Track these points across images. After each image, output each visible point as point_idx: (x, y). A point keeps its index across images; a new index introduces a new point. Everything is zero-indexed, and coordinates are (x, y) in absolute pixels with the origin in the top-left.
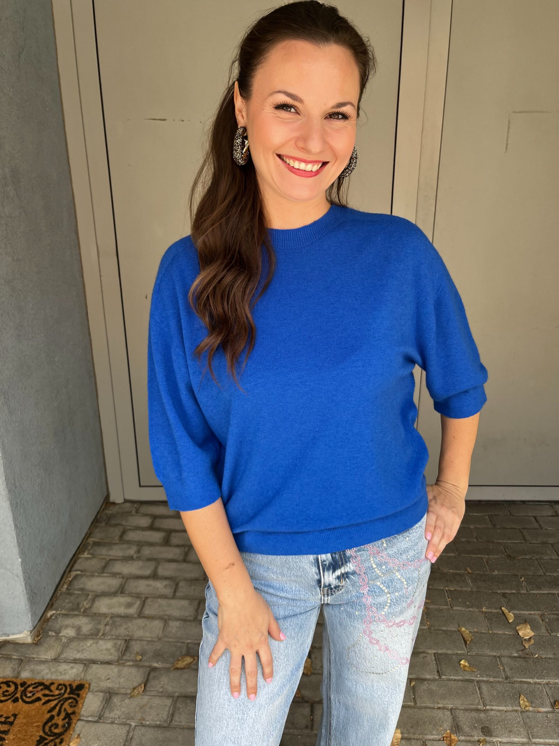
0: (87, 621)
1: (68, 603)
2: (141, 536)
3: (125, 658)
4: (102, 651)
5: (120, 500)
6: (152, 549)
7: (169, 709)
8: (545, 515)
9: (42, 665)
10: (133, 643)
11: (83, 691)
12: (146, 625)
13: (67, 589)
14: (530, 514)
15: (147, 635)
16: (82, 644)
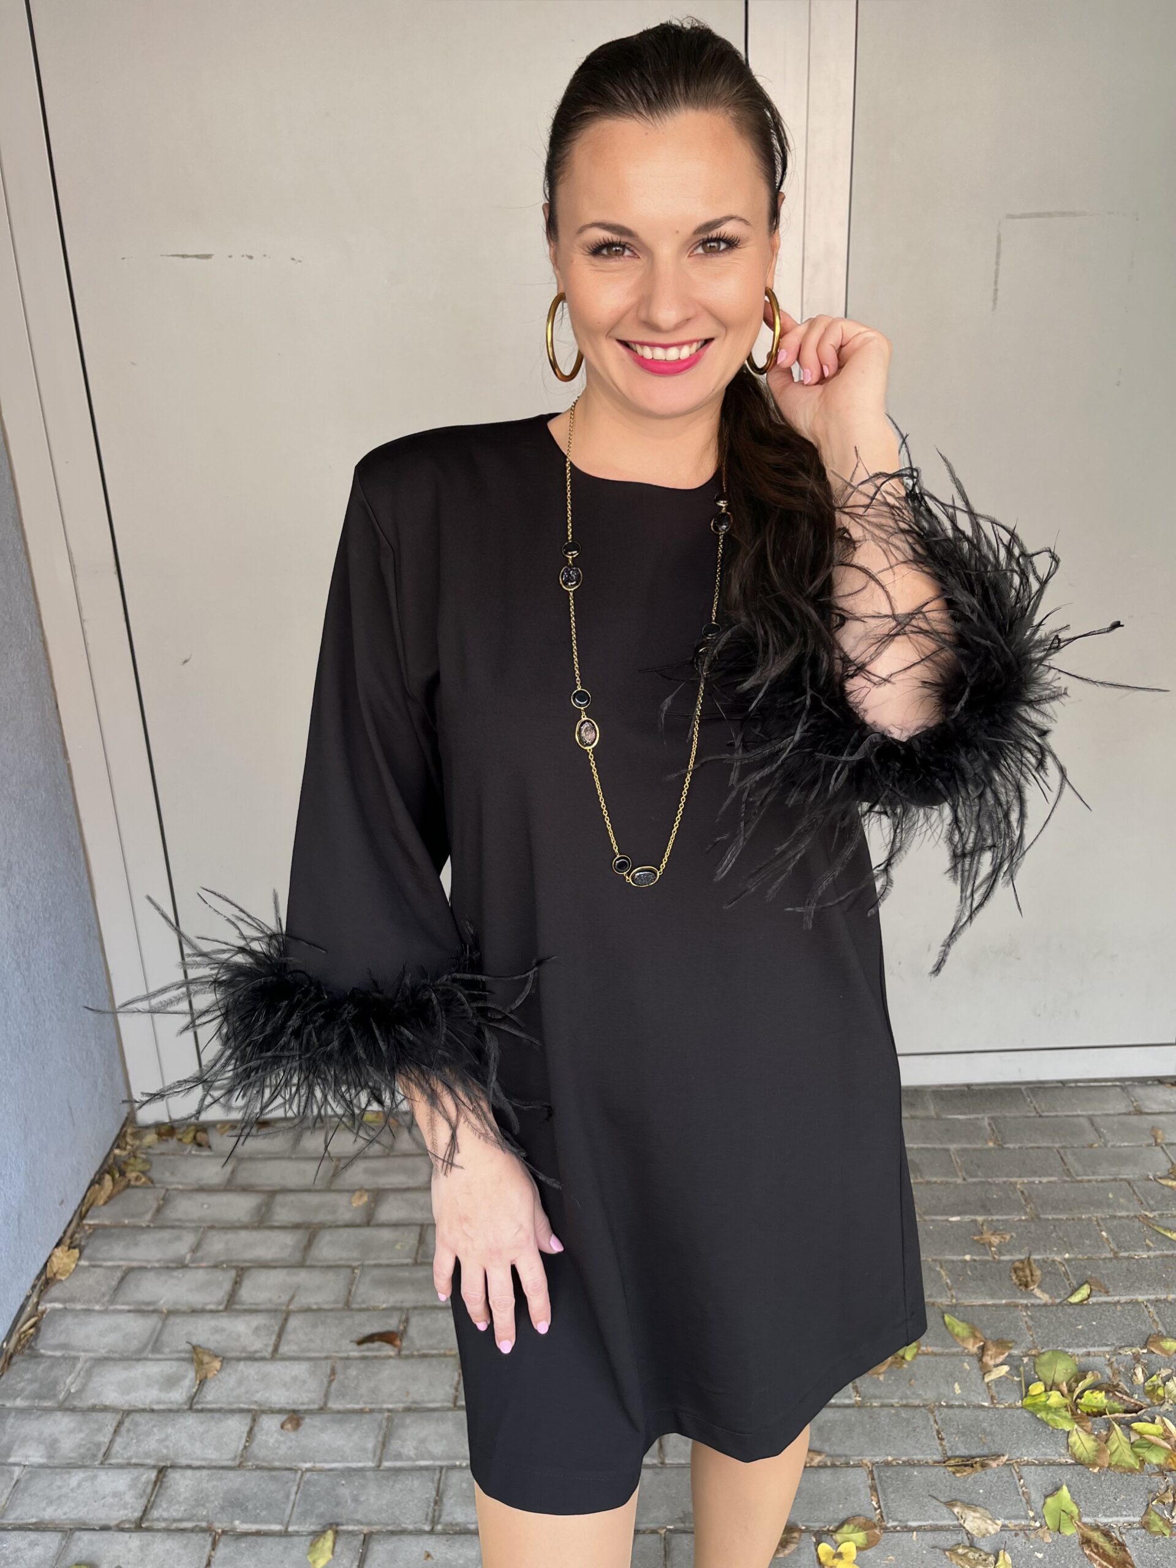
0: (72, 1425)
1: (31, 1381)
2: (206, 1206)
4: (104, 1497)
6: (231, 1236)
8: (1111, 1112)
10: (178, 1475)
12: (207, 1432)
14: (1080, 1113)
15: (212, 1455)
16: (59, 1483)
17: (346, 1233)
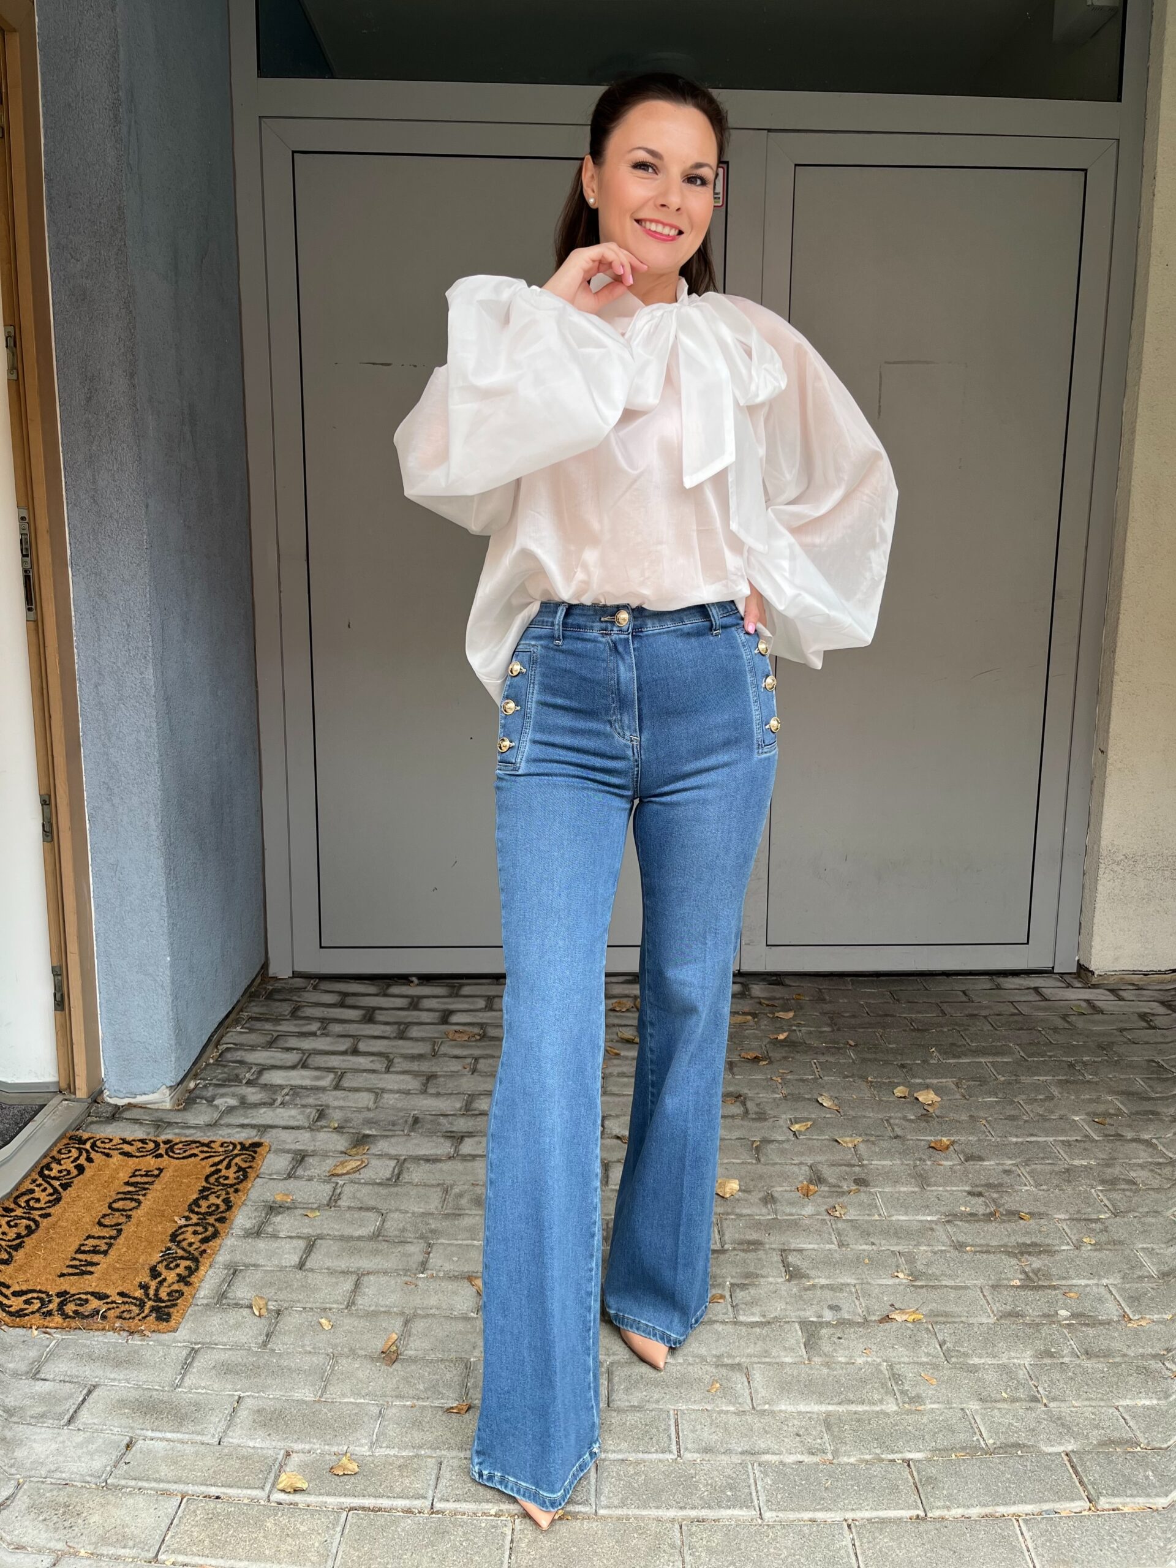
0: (254, 1091)
1: (221, 1073)
2: (325, 1012)
3: (319, 1123)
5: (285, 974)
7: (394, 1169)
9: (191, 1129)
11: (261, 1148)
13: (217, 1060)
14: (957, 988)
15: (351, 1105)
16: (251, 1111)
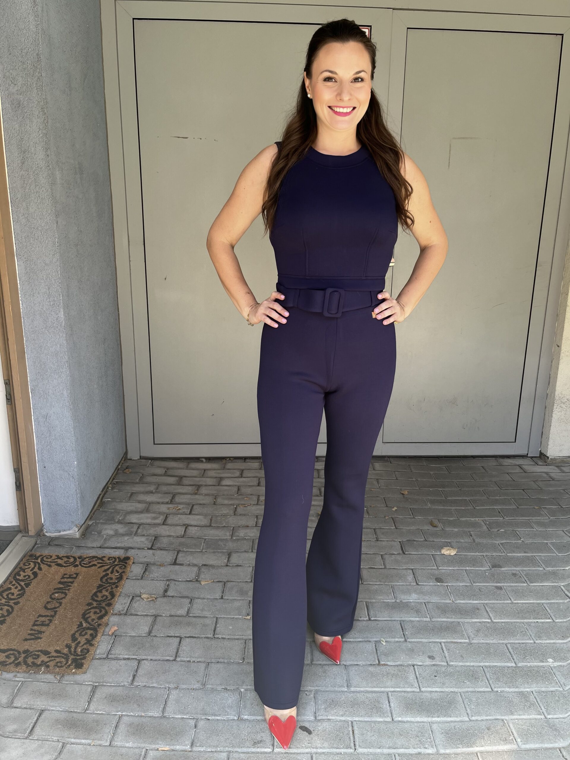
0: (122, 526)
1: (104, 516)
2: (158, 479)
4: (137, 542)
5: (136, 457)
6: (169, 486)
8: (491, 465)
9: (90, 550)
10: (162, 538)
11: (129, 560)
12: (170, 529)
14: (479, 465)
15: (172, 534)
16: (121, 539)
17: (210, 487)
